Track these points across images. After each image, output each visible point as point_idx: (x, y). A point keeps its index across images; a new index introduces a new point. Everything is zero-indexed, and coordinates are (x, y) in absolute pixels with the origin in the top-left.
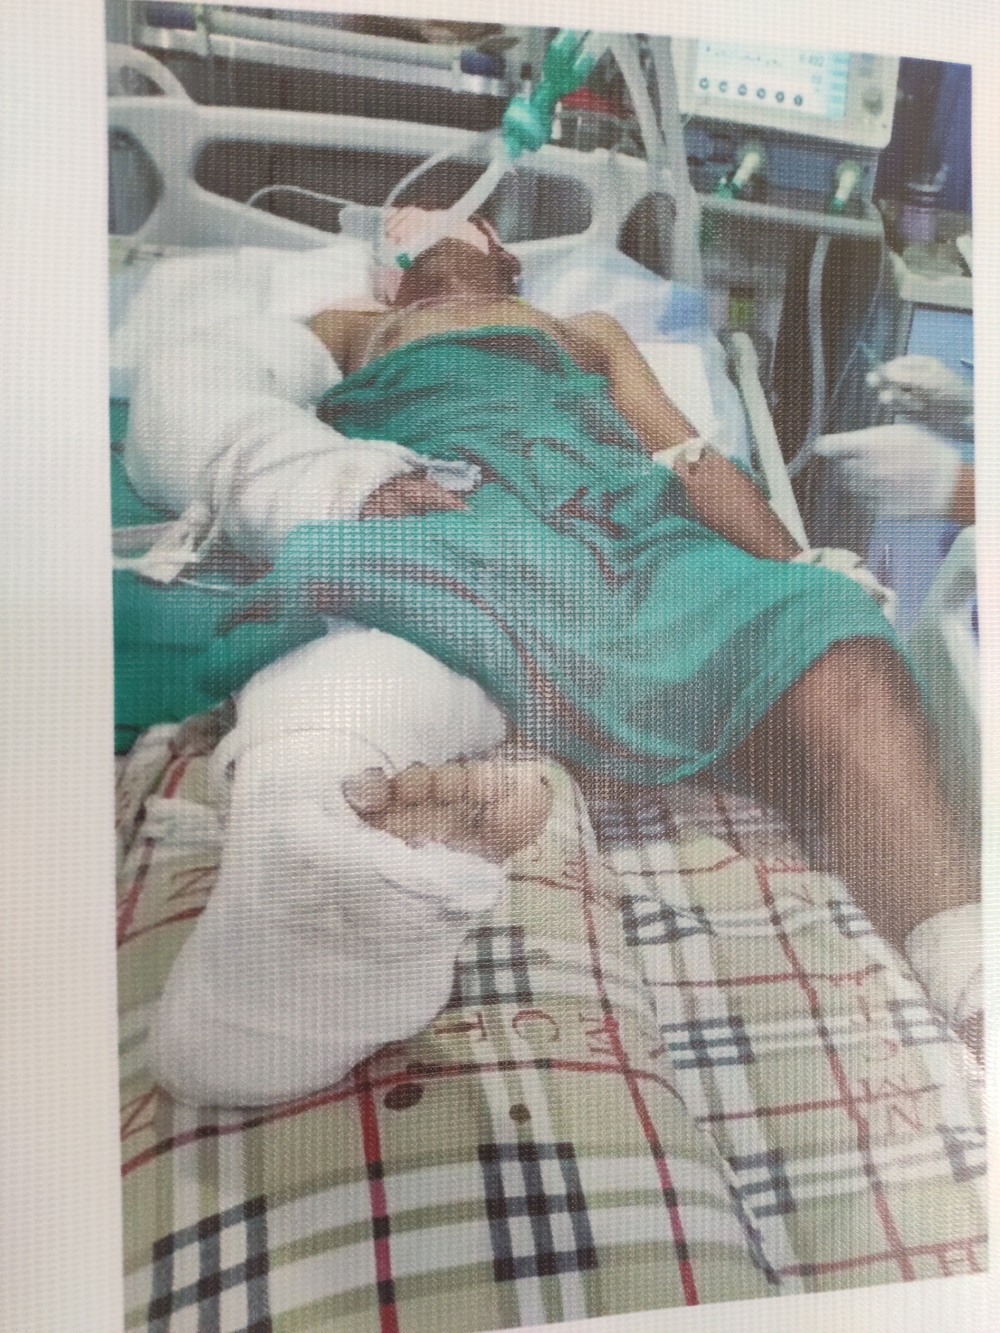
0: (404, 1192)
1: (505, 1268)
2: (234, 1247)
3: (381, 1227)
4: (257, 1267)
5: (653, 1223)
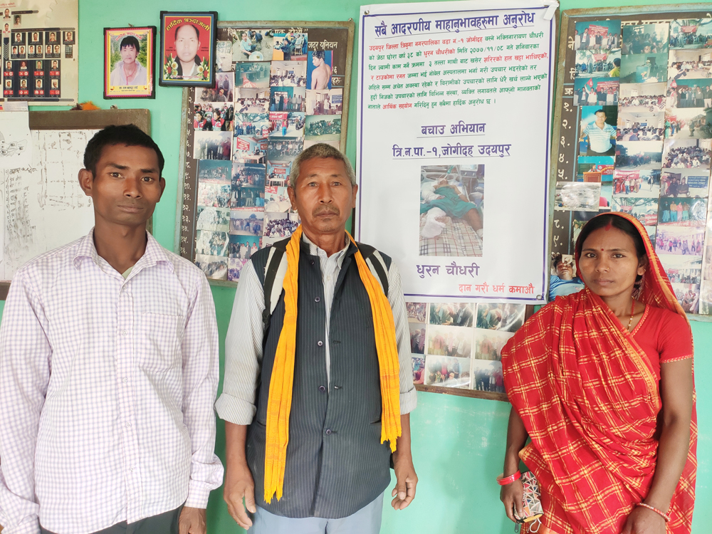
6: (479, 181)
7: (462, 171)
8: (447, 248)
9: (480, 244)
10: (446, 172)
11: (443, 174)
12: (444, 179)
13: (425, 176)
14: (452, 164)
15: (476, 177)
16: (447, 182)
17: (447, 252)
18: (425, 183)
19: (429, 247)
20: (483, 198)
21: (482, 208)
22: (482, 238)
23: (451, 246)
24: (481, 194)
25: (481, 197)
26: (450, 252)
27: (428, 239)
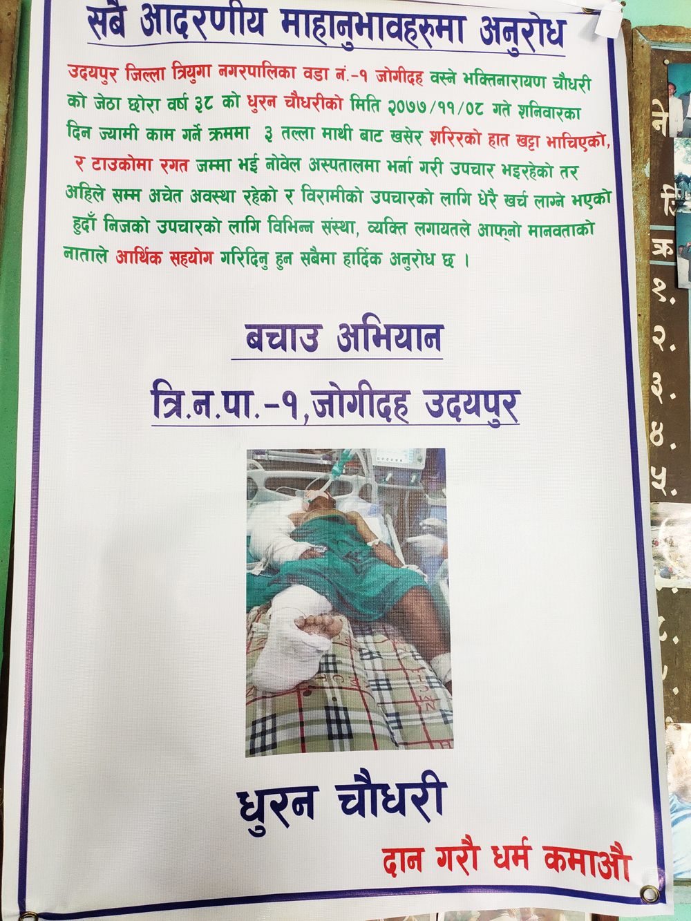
0: (307, 715)
1: (331, 737)
2: (269, 724)
3: (302, 724)
4: (274, 730)
5: (366, 728)
6: (431, 501)
7: (377, 468)
8: (339, 722)
9: (444, 706)
10: (327, 468)
11: (319, 475)
12: (321, 492)
13: (260, 483)
14: (347, 447)
15: (420, 488)
16: (332, 504)
17: (341, 736)
18: (261, 508)
19: (280, 721)
20: (444, 555)
21: (443, 584)
22: (448, 685)
23: (353, 715)
24: (440, 542)
25: (439, 552)
26: (350, 736)
27: (275, 695)
